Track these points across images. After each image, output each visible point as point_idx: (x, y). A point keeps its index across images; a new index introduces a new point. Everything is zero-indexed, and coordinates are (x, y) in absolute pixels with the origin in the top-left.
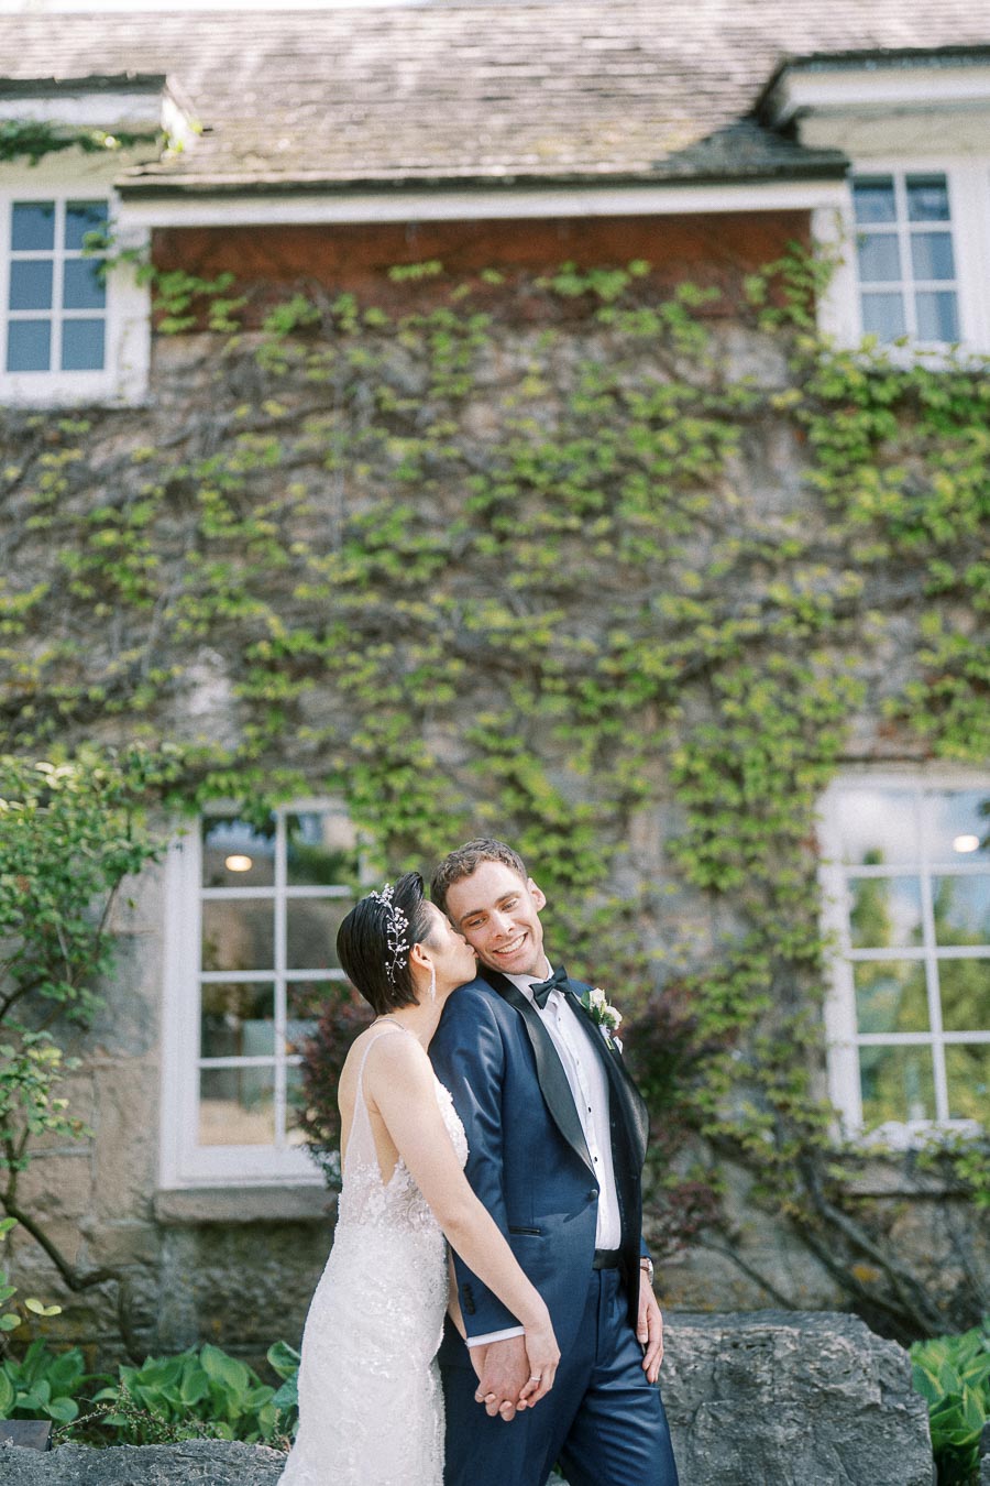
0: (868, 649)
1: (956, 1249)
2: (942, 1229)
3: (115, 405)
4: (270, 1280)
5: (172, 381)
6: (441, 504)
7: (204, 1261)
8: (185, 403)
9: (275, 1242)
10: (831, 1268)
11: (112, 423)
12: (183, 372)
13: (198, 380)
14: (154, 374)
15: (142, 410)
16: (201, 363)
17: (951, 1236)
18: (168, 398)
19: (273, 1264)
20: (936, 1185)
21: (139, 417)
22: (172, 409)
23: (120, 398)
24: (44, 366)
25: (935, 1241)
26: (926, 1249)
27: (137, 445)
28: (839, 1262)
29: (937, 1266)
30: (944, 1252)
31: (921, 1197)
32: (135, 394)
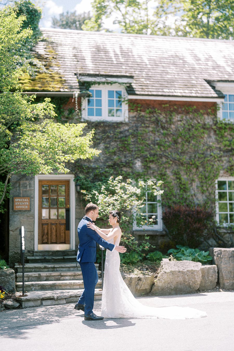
0: (222, 162)
1: (231, 239)
2: (229, 237)
3: (124, 122)
5: (131, 119)
6: (168, 139)
8: (133, 122)
10: (216, 241)
11: (123, 125)
12: (133, 117)
13: (135, 119)
14: (129, 118)
16: (135, 117)
17: (230, 238)
18: (131, 121)
20: (229, 231)
21: (126, 124)
22: (131, 123)
23: (125, 121)
24: (114, 116)
25: (228, 238)
26: (227, 239)
27: (126, 128)
28: (217, 241)
29: (228, 241)
30: (229, 239)
31: (227, 233)
32: (127, 120)
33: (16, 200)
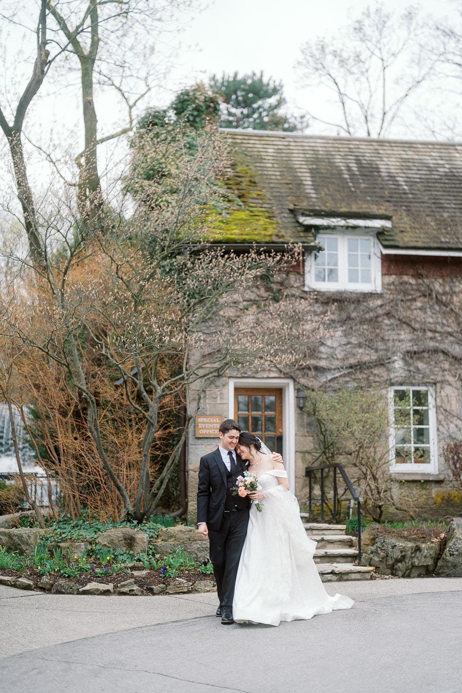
4: (414, 492)
5: (386, 287)
6: (447, 321)
7: (400, 488)
8: (389, 292)
9: (415, 484)
11: (373, 296)
12: (389, 284)
13: (392, 287)
14: (383, 284)
15: (382, 294)
16: (393, 283)
18: (385, 291)
19: (414, 489)
21: (380, 296)
22: (386, 293)
23: (376, 291)
24: (358, 281)
27: (379, 302)
32: (379, 290)
33: (200, 420)
